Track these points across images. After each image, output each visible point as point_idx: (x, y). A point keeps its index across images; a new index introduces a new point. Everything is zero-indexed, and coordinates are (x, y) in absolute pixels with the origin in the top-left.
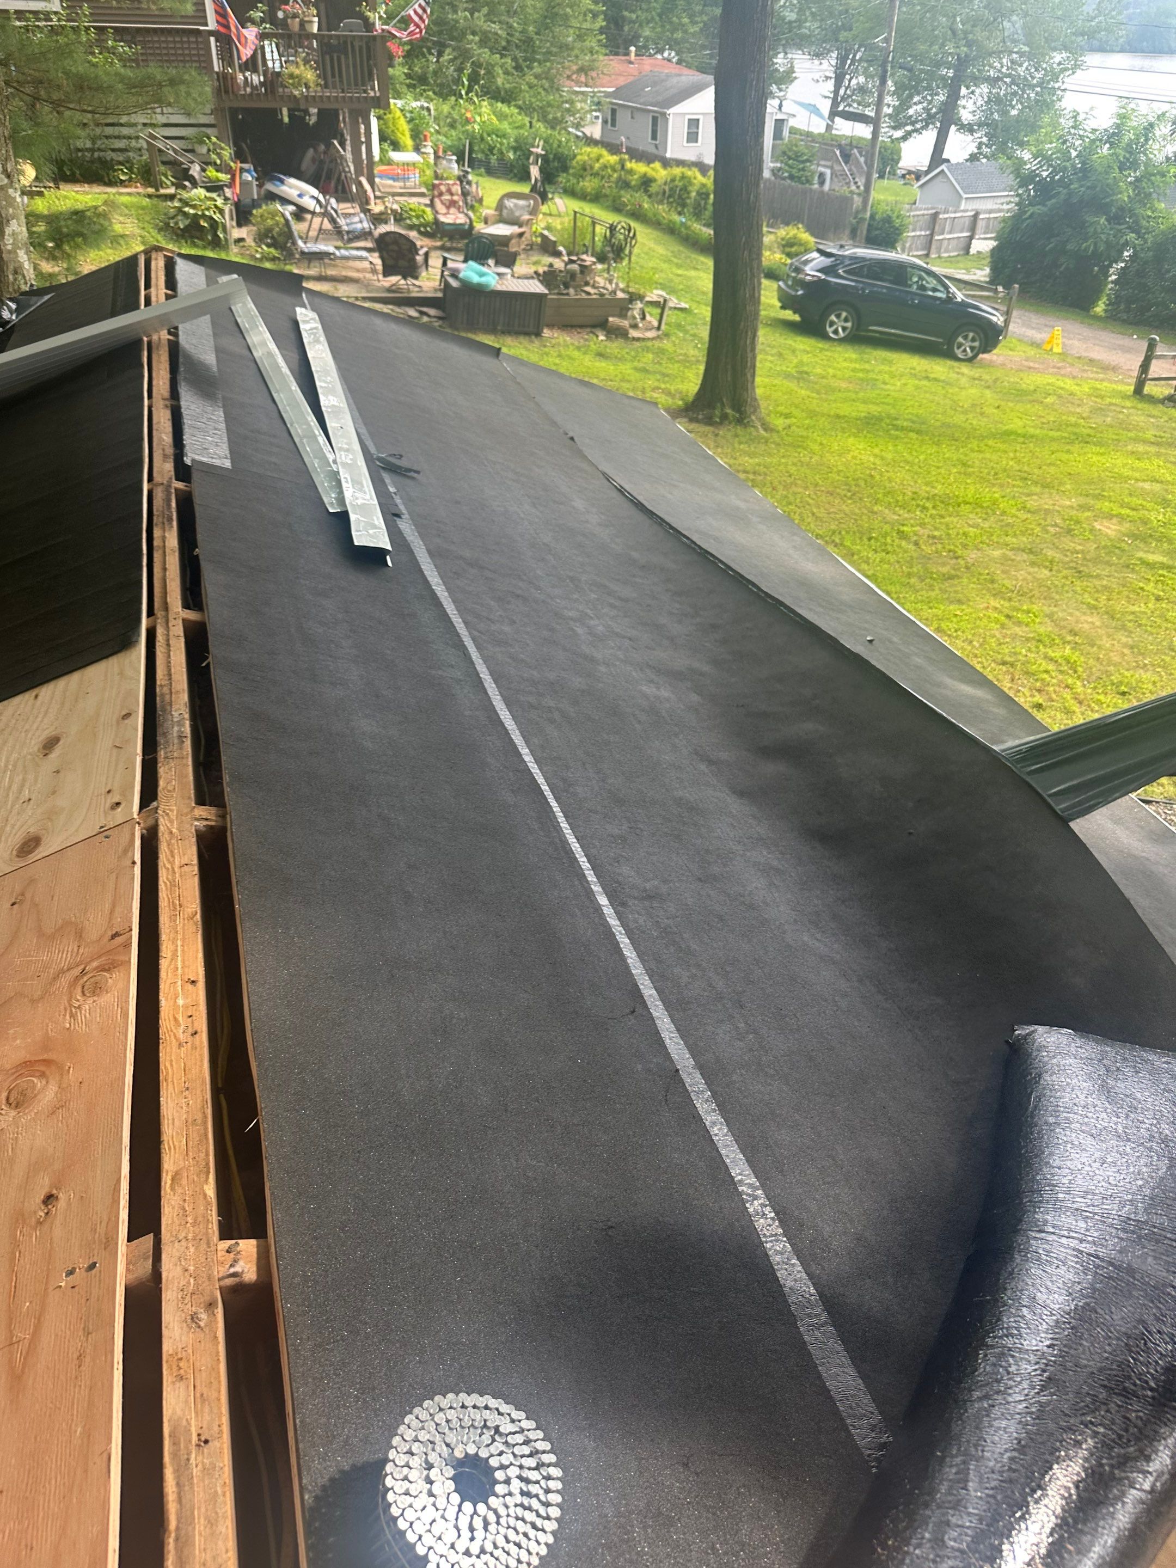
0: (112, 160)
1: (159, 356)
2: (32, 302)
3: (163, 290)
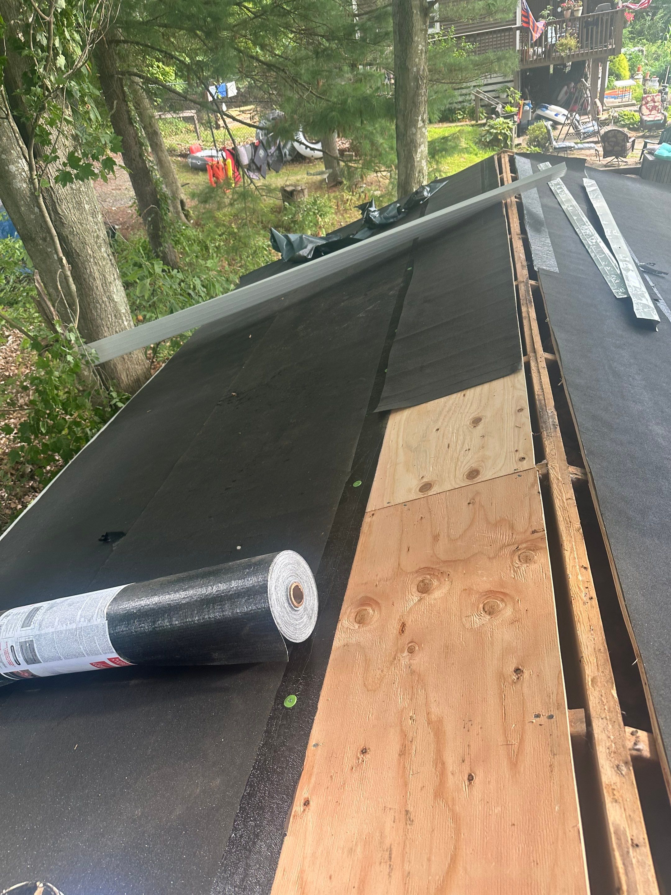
0: (455, 108)
1: (512, 211)
2: (437, 186)
3: (510, 175)
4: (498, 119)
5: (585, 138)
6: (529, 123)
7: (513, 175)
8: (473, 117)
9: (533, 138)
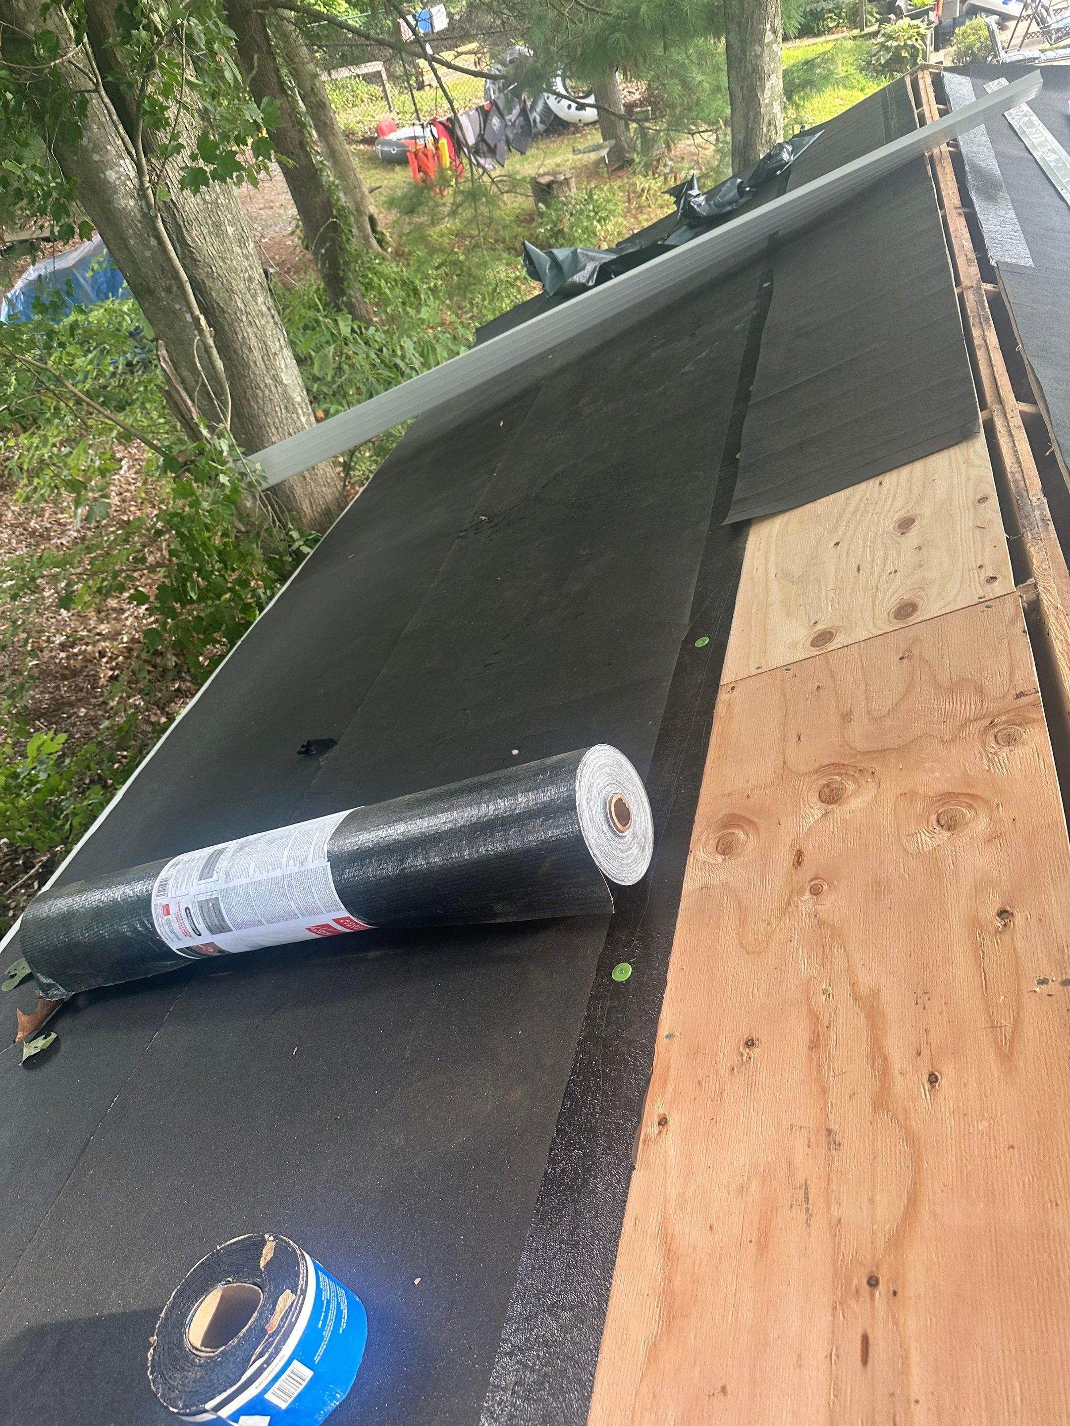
0: (822, 9)
1: (944, 168)
2: (804, 142)
3: (935, 107)
4: (900, 21)
5: (1059, 39)
6: (957, 23)
7: (941, 107)
8: (855, 21)
9: (963, 49)
